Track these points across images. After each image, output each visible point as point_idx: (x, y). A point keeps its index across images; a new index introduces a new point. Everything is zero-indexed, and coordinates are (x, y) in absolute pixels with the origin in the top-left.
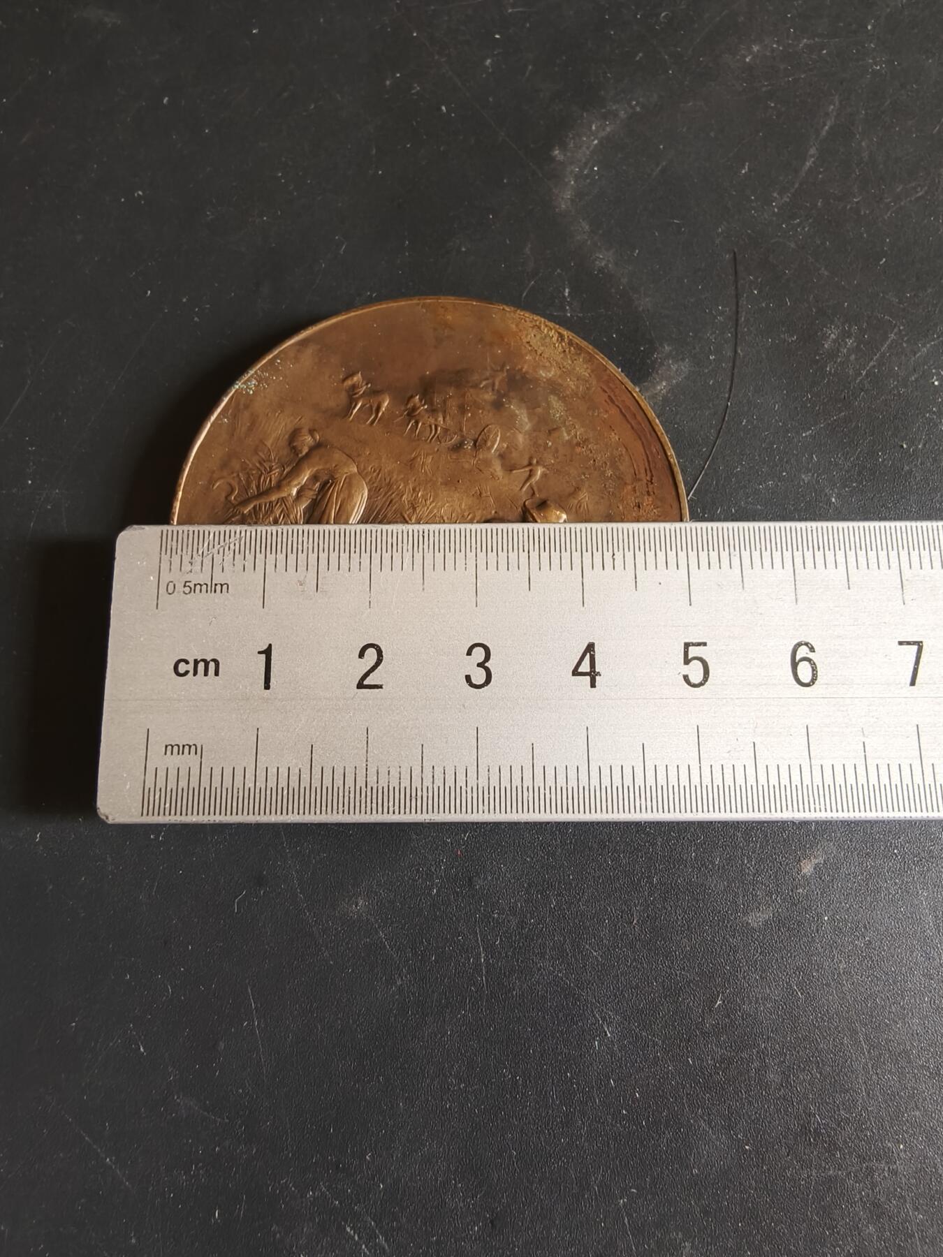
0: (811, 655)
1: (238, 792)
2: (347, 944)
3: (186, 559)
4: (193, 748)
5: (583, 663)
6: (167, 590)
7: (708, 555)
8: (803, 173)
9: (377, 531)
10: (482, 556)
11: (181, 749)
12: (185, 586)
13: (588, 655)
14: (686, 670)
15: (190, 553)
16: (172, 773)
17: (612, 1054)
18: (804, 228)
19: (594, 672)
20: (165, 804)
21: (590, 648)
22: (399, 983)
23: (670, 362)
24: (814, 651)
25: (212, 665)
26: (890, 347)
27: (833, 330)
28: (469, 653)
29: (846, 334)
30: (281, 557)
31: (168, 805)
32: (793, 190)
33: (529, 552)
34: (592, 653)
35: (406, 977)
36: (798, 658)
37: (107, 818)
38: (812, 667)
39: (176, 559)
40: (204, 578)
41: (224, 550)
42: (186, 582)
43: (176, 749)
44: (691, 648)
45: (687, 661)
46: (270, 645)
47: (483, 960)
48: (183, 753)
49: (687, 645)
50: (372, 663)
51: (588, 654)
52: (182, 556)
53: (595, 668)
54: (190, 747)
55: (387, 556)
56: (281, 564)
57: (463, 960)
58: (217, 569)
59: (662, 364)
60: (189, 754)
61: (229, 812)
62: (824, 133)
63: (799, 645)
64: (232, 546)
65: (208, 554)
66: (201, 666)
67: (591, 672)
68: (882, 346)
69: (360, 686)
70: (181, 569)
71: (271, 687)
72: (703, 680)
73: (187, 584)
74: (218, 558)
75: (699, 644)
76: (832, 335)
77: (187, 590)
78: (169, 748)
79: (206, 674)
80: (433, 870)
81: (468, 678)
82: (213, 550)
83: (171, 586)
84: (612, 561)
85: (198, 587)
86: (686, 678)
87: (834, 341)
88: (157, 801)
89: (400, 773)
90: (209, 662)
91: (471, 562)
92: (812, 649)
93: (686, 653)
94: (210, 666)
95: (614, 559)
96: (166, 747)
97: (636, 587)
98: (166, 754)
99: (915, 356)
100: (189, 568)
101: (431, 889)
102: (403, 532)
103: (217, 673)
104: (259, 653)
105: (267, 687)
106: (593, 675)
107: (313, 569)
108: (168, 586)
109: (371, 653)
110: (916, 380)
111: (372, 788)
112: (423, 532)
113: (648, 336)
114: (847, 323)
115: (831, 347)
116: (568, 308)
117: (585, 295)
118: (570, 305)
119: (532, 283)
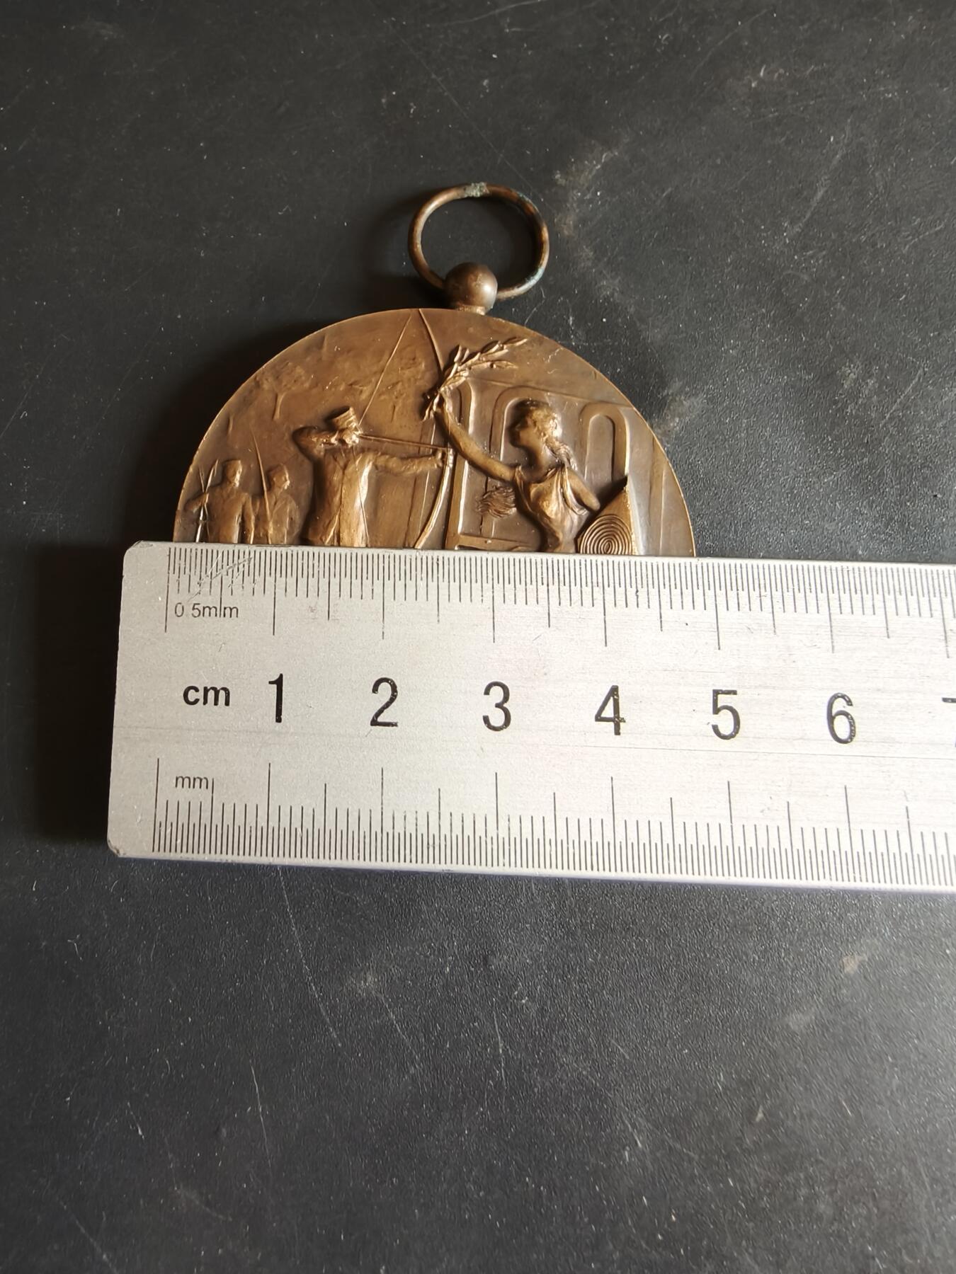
0: (848, 709)
1: (251, 831)
2: (356, 1024)
3: (195, 579)
4: (204, 781)
5: (607, 708)
6: (176, 613)
7: (738, 594)
8: (814, 203)
9: (389, 557)
10: (498, 587)
11: (193, 782)
12: (194, 609)
13: (611, 700)
14: (715, 719)
15: (198, 573)
16: (184, 807)
17: (645, 1168)
18: (817, 261)
19: (618, 717)
20: (176, 840)
21: (614, 691)
22: (412, 1071)
23: (683, 398)
24: (851, 705)
25: (222, 694)
26: (914, 389)
27: (853, 370)
28: (487, 692)
29: (867, 374)
30: (292, 581)
31: (179, 841)
32: (804, 220)
33: (548, 585)
34: (615, 697)
35: (419, 1065)
36: (834, 711)
37: (118, 852)
38: (850, 723)
39: (184, 579)
40: (212, 601)
41: (233, 571)
42: (195, 604)
43: (186, 781)
44: (720, 696)
45: (716, 710)
46: (281, 676)
47: (501, 1051)
48: (194, 787)
49: (716, 693)
50: (387, 699)
51: (612, 698)
52: (190, 576)
53: (619, 713)
54: (201, 780)
55: (400, 584)
56: (291, 589)
57: (479, 1050)
58: (226, 591)
59: (673, 400)
60: (200, 787)
61: (241, 852)
62: (835, 162)
63: (835, 697)
64: (241, 566)
65: (217, 575)
66: (211, 694)
67: (615, 717)
68: (906, 388)
69: (374, 722)
70: (189, 591)
71: (283, 720)
72: (734, 731)
73: (196, 607)
74: (227, 581)
75: (728, 692)
76: (852, 375)
77: (196, 613)
78: (180, 780)
79: (216, 704)
80: (446, 946)
81: (486, 720)
82: (222, 571)
83: (179, 608)
84: (636, 597)
85: (207, 610)
86: (715, 729)
87: (855, 381)
88: (168, 837)
89: (417, 819)
90: (219, 691)
91: (488, 594)
92: (849, 703)
93: (715, 702)
94: (219, 695)
95: (637, 596)
96: (177, 779)
97: (661, 627)
98: (176, 786)
99: (942, 399)
100: (197, 590)
101: (443, 967)
102: (416, 559)
103: (227, 703)
104: (271, 683)
105: (279, 720)
106: (617, 721)
107: (324, 595)
108: (176, 607)
109: (385, 689)
111: (388, 834)
112: (438, 560)
113: (657, 369)
114: (867, 362)
115: (852, 387)
116: (572, 336)
117: (589, 324)
118: (575, 333)
119: (535, 309)
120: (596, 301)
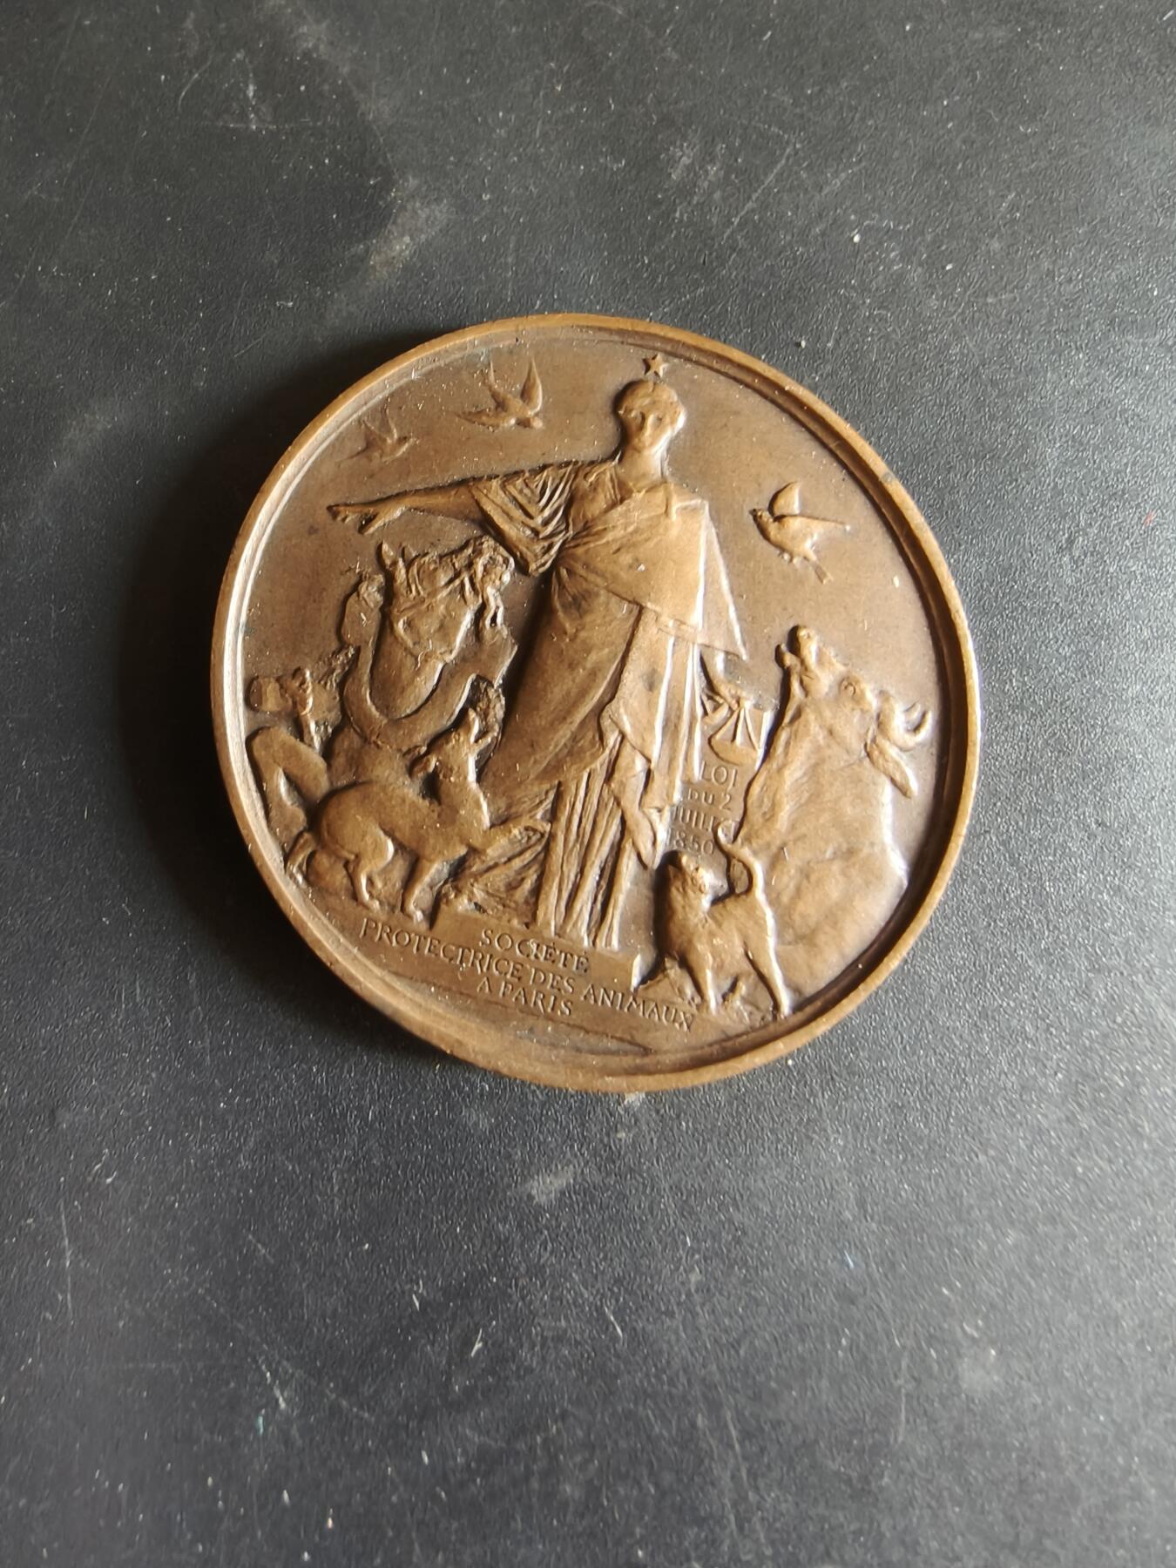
23: (418, 204)
27: (687, 152)
29: (708, 156)
59: (403, 208)
68: (766, 175)
76: (684, 158)
87: (689, 168)
99: (820, 191)
110: (823, 234)
113: (381, 161)
114: (710, 139)
115: (683, 178)
116: (252, 116)
117: (279, 95)
118: (256, 110)
119: (196, 76)
120: (291, 59)
